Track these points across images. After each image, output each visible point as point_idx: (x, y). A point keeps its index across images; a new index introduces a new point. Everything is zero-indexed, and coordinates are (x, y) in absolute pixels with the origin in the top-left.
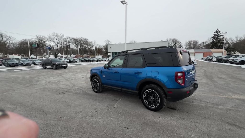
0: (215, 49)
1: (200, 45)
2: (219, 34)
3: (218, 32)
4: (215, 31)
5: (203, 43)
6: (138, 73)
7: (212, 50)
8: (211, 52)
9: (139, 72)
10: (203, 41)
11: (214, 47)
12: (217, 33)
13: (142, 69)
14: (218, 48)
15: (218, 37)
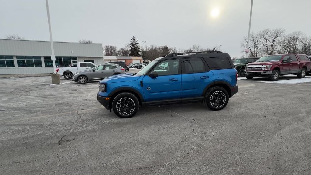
0: (134, 56)
1: (119, 51)
2: (135, 42)
3: (134, 39)
4: (132, 39)
5: (122, 49)
6: (205, 78)
7: (133, 57)
8: (132, 59)
9: (205, 76)
10: (121, 48)
11: (133, 55)
12: (134, 41)
13: (206, 73)
14: (136, 56)
15: (135, 44)
